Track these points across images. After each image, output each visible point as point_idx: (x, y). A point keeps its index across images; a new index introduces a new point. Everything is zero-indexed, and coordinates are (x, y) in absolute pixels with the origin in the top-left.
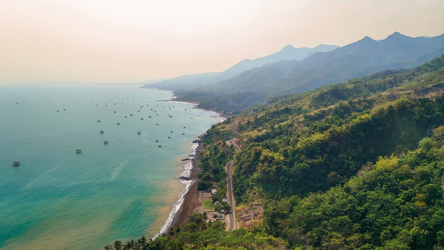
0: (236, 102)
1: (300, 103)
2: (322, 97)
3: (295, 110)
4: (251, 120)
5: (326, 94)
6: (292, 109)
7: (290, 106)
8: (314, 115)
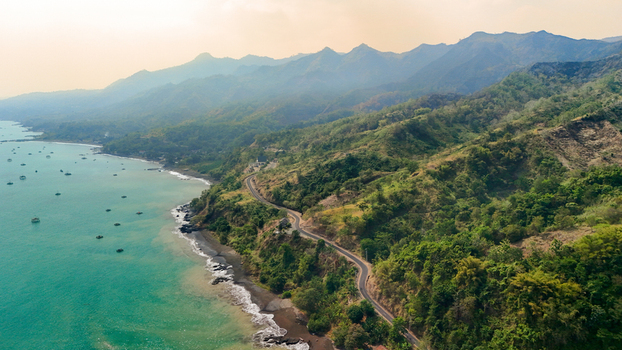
1: (366, 147)
2: (399, 137)
3: (366, 159)
4: (290, 180)
5: (402, 131)
6: (360, 159)
7: (354, 153)
8: (437, 170)
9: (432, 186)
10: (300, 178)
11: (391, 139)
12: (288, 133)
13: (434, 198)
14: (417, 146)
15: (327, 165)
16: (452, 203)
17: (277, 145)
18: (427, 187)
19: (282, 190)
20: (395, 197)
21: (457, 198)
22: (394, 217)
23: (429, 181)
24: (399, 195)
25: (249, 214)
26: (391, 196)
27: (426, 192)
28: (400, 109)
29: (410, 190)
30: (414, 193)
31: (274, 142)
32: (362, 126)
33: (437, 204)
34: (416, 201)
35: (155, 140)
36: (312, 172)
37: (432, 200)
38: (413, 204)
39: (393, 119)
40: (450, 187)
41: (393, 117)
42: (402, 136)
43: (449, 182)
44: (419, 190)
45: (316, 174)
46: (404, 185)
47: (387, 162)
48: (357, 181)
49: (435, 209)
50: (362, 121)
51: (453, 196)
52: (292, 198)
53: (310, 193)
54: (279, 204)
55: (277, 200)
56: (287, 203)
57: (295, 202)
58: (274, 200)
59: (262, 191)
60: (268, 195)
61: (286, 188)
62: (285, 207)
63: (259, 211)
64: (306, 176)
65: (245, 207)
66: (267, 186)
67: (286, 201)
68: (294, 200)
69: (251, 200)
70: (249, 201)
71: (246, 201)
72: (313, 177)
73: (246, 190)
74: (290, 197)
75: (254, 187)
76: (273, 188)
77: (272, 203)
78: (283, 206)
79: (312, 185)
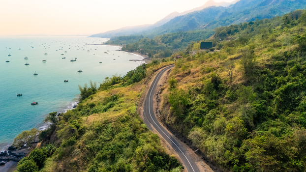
0: (166, 43)
4: (223, 75)
10: (251, 71)
19: (200, 97)
25: (91, 152)
52: (217, 123)
53: (275, 117)
54: (181, 136)
55: (180, 120)
56: (200, 138)
57: (223, 138)
58: (173, 120)
59: (165, 92)
60: (167, 104)
61: (208, 93)
62: (194, 149)
63: (120, 150)
64: (269, 66)
65: (89, 133)
66: (172, 83)
67: (198, 131)
68: (220, 131)
69: (123, 112)
70: (117, 114)
71: (111, 115)
72: (289, 70)
73: (143, 86)
74: (211, 120)
75: (160, 82)
76: (182, 87)
77: (168, 126)
78: (189, 143)
79: (286, 91)
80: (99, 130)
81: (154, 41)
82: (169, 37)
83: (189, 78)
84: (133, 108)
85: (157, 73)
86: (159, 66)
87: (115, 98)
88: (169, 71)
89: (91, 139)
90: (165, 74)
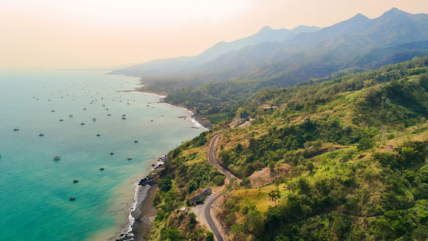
1: (331, 111)
2: (373, 101)
3: (326, 126)
4: (242, 143)
5: (379, 94)
6: (319, 126)
7: (314, 117)
8: (396, 153)
9: (377, 177)
10: (252, 141)
11: (361, 104)
12: (285, 91)
13: (376, 196)
14: (394, 113)
15: (281, 129)
16: (407, 205)
17: (271, 102)
18: (369, 178)
19: (233, 153)
20: (323, 187)
21: (417, 197)
22: (313, 215)
23: (375, 169)
24: (328, 184)
25: (192, 174)
26: (318, 184)
27: (366, 186)
28: (398, 68)
29: (344, 179)
30: (350, 184)
31: (270, 99)
32: (350, 86)
33: (378, 206)
34: (349, 196)
35: (198, 93)
36: (265, 136)
37: (372, 199)
38: (344, 201)
39: (381, 79)
40: (411, 179)
41: (389, 76)
42: (377, 100)
43: (410, 172)
44: (358, 180)
45: (268, 139)
46: (340, 171)
47: (349, 131)
48: (299, 154)
49: (373, 213)
50: (351, 81)
51: (410, 195)
52: (238, 162)
53: (257, 159)
54: (225, 168)
55: (225, 162)
56: (232, 167)
57: (239, 167)
58: (222, 162)
59: (218, 150)
60: (219, 156)
61: (236, 151)
62: (230, 171)
63: (203, 173)
64: (258, 140)
65: (190, 168)
66: (222, 146)
67: (232, 165)
68: (239, 165)
69: (201, 160)
70: (199, 161)
71: (195, 161)
72: (264, 142)
73: (206, 148)
74: (237, 161)
75: (215, 145)
76: (226, 148)
77: (221, 165)
78: (228, 170)
79: (261, 150)
80: (194, 167)
81: (200, 92)
82: (216, 87)
83: (230, 143)
84: (205, 158)
85: (213, 139)
86: (213, 134)
87: (195, 154)
88: (220, 138)
89: (191, 169)
90: (217, 140)
